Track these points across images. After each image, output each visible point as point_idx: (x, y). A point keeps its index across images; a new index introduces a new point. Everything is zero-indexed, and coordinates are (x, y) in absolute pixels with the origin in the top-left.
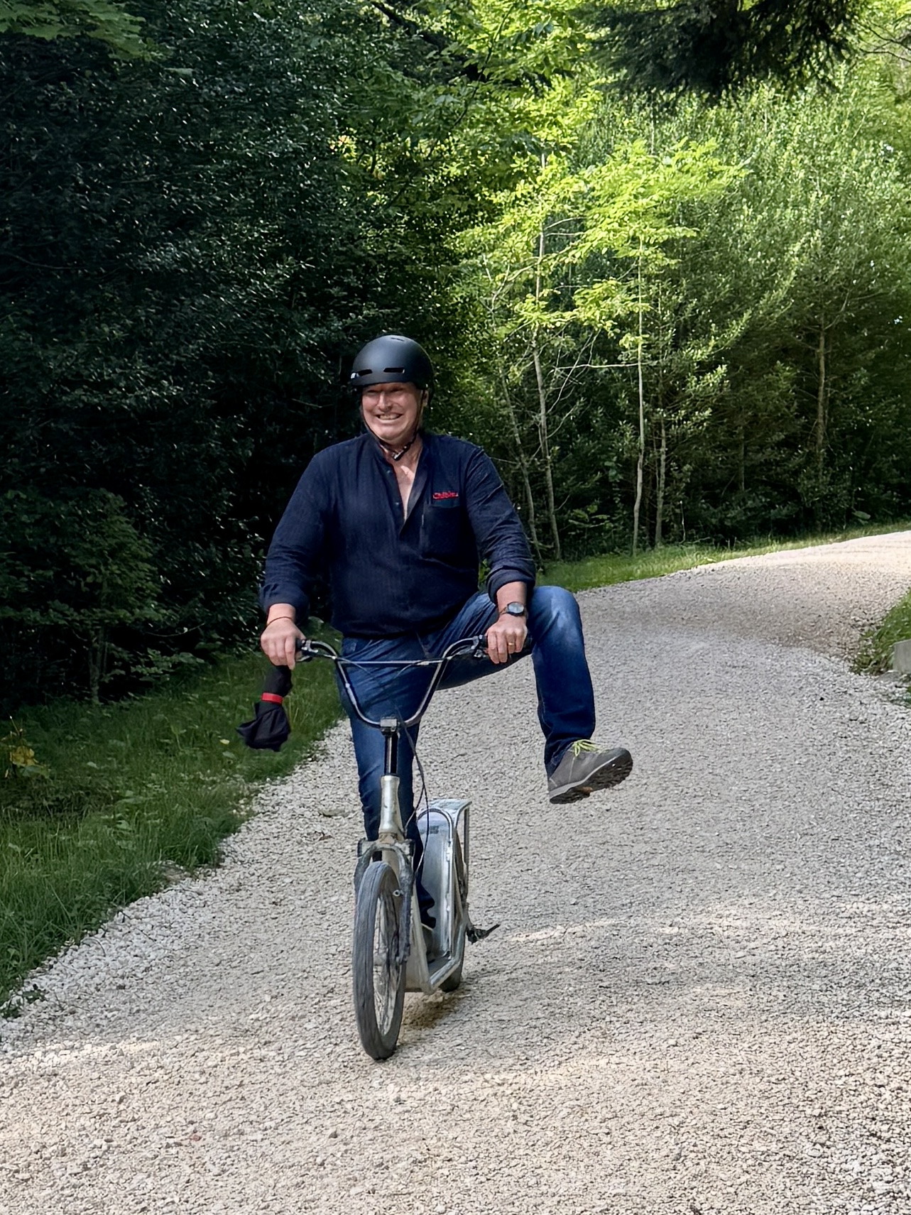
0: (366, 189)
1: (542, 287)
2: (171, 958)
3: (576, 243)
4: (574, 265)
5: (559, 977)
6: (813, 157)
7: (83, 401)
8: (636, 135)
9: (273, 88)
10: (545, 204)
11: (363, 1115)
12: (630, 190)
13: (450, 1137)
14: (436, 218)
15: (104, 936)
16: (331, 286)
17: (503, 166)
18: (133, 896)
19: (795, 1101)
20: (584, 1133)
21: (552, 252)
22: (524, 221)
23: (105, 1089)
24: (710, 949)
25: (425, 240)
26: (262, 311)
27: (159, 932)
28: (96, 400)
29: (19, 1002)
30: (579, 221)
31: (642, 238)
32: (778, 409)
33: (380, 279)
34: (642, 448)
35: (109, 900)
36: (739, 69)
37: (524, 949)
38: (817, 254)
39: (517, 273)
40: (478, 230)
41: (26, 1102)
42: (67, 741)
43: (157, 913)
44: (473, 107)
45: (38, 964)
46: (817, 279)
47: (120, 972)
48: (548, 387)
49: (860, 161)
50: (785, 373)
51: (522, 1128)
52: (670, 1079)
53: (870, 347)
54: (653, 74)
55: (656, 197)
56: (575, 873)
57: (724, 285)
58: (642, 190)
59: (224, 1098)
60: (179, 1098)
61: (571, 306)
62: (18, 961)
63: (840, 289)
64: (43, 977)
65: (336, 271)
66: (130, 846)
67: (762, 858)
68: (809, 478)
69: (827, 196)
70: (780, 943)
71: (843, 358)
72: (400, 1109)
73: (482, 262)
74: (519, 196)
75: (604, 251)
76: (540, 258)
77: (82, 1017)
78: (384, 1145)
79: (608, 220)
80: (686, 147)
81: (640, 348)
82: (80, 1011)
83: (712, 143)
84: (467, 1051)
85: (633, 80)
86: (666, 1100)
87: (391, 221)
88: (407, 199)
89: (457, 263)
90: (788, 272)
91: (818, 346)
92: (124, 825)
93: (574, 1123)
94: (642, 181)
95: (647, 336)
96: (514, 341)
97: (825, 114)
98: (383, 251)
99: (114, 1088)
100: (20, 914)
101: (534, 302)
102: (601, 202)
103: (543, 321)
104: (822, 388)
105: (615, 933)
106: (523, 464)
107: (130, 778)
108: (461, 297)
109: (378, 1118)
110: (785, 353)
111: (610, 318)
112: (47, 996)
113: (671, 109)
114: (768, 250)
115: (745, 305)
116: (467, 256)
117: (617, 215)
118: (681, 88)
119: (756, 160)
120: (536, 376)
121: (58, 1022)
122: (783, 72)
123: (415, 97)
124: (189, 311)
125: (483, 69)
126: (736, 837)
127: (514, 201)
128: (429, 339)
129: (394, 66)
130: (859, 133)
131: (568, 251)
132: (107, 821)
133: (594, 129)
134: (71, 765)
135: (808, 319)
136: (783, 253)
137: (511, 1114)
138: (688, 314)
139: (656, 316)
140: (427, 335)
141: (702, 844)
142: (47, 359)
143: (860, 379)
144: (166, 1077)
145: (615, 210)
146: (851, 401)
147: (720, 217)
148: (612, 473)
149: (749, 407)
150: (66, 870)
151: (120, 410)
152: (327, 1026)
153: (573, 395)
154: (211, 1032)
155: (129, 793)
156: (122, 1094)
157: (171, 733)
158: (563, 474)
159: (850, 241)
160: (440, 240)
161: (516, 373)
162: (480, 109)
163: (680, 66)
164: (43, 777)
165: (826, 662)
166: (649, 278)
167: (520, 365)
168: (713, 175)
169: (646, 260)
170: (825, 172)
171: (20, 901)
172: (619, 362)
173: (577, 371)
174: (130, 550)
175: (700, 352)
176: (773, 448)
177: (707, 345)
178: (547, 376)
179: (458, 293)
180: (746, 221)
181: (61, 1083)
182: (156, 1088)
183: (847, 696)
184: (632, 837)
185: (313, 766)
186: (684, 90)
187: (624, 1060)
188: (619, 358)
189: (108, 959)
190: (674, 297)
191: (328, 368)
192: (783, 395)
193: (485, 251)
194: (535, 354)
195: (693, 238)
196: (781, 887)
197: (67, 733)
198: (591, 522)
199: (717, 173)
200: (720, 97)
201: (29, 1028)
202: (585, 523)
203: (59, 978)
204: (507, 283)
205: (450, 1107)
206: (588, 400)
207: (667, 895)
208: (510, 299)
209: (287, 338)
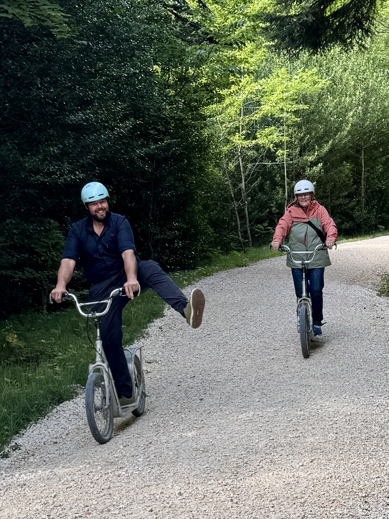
0: (166, 89)
1: (243, 130)
2: (78, 429)
3: (257, 112)
4: (256, 121)
5: (251, 435)
6: (357, 76)
7: (40, 180)
8: (282, 66)
9: (124, 46)
10: (243, 95)
11: (164, 501)
12: (280, 89)
13: (203, 510)
14: (196, 101)
15: (48, 420)
16: (150, 130)
17: (225, 79)
18: (61, 401)
19: (355, 490)
20: (262, 507)
21: (247, 115)
22: (234, 102)
23: (48, 491)
24: (317, 421)
25: (191, 110)
26: (120, 141)
27: (73, 417)
28: (46, 180)
29: (8, 451)
30: (258, 102)
31: (285, 109)
32: (344, 182)
33: (172, 126)
34: (287, 198)
35: (50, 403)
36: (325, 40)
37: (236, 423)
38: (360, 117)
39: (231, 124)
40: (214, 106)
41: (11, 498)
42: (32, 330)
43: (72, 408)
44: (212, 55)
45: (17, 433)
46: (360, 127)
47: (55, 436)
48: (246, 172)
49: (377, 78)
50: (347, 167)
51: (235, 505)
52: (300, 481)
53: (383, 156)
54: (289, 42)
55: (291, 93)
56: (258, 388)
57: (321, 129)
58: (285, 89)
59: (101, 494)
60: (81, 495)
61: (255, 138)
62: (8, 432)
63: (370, 131)
64: (20, 439)
65: (153, 123)
66: (60, 379)
67: (340, 380)
68: (358, 211)
69: (364, 92)
70: (348, 418)
71: (372, 160)
72: (181, 497)
73: (216, 119)
74: (232, 92)
75: (270, 114)
76: (241, 118)
77: (37, 457)
78: (173, 515)
79: (271, 102)
80: (304, 71)
81: (285, 156)
82: (37, 454)
83: (315, 70)
84: (211, 470)
85: (280, 44)
86: (298, 490)
87: (177, 102)
88: (184, 93)
89: (205, 120)
90: (348, 124)
91: (361, 155)
92: (57, 368)
93: (258, 502)
94: (285, 86)
95: (288, 150)
96: (230, 153)
97: (362, 58)
98: (173, 115)
99: (52, 491)
100: (9, 410)
101: (239, 136)
102: (267, 94)
103: (243, 144)
104: (363, 173)
105: (276, 414)
106: (235, 206)
107: (60, 347)
108: (207, 134)
109: (171, 502)
110: (347, 158)
111: (272, 143)
112: (21, 448)
113: (297, 56)
114: (339, 115)
115: (330, 137)
116: (210, 117)
117: (275, 100)
118: (301, 48)
119: (333, 77)
120: (240, 168)
121: (26, 459)
122: (344, 41)
123: (187, 50)
124: (88, 141)
125: (216, 38)
126: (328, 371)
127: (230, 94)
128: (193, 152)
129: (177, 37)
130: (376, 66)
131: (253, 115)
132: (49, 367)
133: (264, 63)
134: (34, 341)
135: (357, 144)
136: (345, 116)
137: (230, 499)
138: (305, 142)
139: (292, 142)
140: (192, 151)
141: (314, 373)
142: (25, 162)
143: (379, 169)
144: (75, 485)
145: (274, 98)
146: (376, 178)
147: (319, 100)
148: (274, 209)
149: (332, 181)
150: (31, 390)
151: (57, 183)
152: (148, 460)
153: (256, 176)
154: (96, 464)
155: (60, 354)
156: (55, 493)
157: (79, 326)
158: (252, 209)
159: (374, 111)
160: (198, 110)
161: (232, 166)
162: (214, 56)
163: (300, 39)
164: (21, 347)
165: (367, 291)
166: (288, 126)
167: (233, 163)
168: (315, 83)
169: (287, 119)
170: (362, 82)
171: (10, 404)
172: (276, 162)
173: (258, 165)
174: (61, 245)
175: (311, 158)
176: (342, 198)
177: (314, 155)
178: (245, 167)
179: (206, 133)
180: (330, 102)
181: (27, 489)
182: (71, 490)
183: (376, 307)
184: (283, 371)
185: (143, 340)
186: (302, 49)
187: (280, 473)
188: (276, 160)
189: (50, 430)
190: (299, 134)
191: (149, 165)
192: (347, 176)
193: (217, 115)
194: (240, 158)
195: (307, 109)
196: (348, 393)
197: (32, 327)
198: (265, 230)
199: (317, 82)
200: (317, 51)
201: (13, 463)
202: (262, 230)
203: (27, 439)
204: (227, 128)
205: (203, 496)
206: (263, 178)
207: (299, 397)
208: (229, 135)
209: (131, 153)
